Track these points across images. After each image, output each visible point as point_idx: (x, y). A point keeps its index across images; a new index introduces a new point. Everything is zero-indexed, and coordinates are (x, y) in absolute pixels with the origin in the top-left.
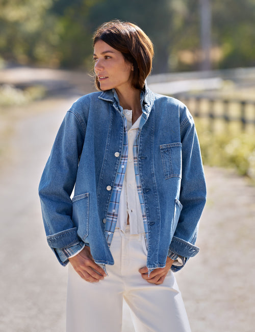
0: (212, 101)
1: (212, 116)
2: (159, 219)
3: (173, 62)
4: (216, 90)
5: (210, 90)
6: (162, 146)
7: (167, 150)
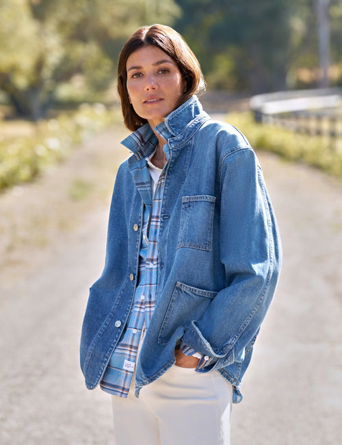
6: (185, 199)
7: (189, 204)
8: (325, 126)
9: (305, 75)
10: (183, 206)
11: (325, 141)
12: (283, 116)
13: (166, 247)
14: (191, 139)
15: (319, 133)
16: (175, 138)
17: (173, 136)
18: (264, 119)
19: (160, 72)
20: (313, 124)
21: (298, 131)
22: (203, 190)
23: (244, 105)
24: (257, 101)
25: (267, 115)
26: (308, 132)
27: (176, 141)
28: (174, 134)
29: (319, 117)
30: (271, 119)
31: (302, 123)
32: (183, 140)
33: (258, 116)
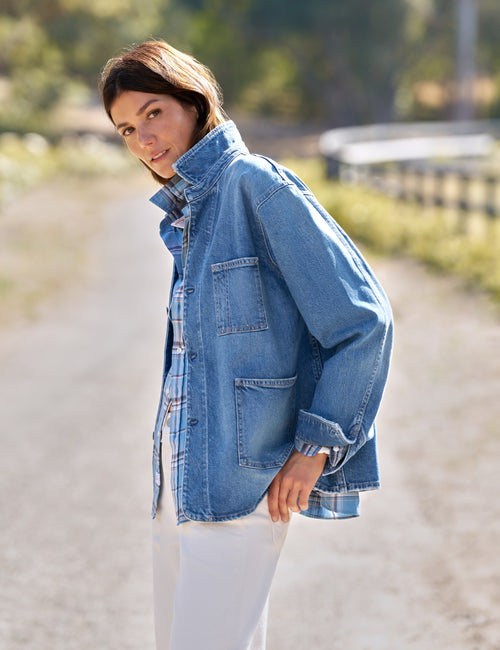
0: (465, 178)
1: (464, 206)
2: (204, 415)
3: (403, 102)
4: (480, 158)
5: (470, 158)
6: (215, 267)
7: (223, 274)
8: (451, 189)
9: (431, 94)
10: (215, 277)
11: (450, 216)
12: (377, 170)
13: (200, 332)
14: (215, 185)
15: (439, 202)
16: (194, 188)
17: (190, 185)
18: (343, 173)
19: (152, 116)
20: (429, 186)
21: (402, 198)
22: (238, 251)
23: (310, 147)
24: (333, 140)
25: (348, 166)
26: (420, 200)
27: (195, 191)
28: (191, 183)
29: (441, 174)
30: (355, 174)
31: (411, 183)
32: (205, 188)
33: (333, 168)
